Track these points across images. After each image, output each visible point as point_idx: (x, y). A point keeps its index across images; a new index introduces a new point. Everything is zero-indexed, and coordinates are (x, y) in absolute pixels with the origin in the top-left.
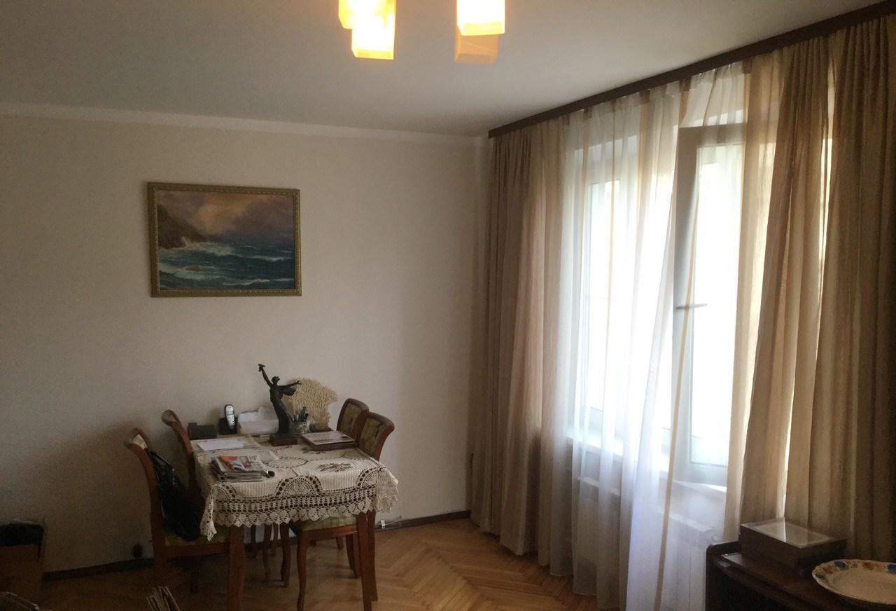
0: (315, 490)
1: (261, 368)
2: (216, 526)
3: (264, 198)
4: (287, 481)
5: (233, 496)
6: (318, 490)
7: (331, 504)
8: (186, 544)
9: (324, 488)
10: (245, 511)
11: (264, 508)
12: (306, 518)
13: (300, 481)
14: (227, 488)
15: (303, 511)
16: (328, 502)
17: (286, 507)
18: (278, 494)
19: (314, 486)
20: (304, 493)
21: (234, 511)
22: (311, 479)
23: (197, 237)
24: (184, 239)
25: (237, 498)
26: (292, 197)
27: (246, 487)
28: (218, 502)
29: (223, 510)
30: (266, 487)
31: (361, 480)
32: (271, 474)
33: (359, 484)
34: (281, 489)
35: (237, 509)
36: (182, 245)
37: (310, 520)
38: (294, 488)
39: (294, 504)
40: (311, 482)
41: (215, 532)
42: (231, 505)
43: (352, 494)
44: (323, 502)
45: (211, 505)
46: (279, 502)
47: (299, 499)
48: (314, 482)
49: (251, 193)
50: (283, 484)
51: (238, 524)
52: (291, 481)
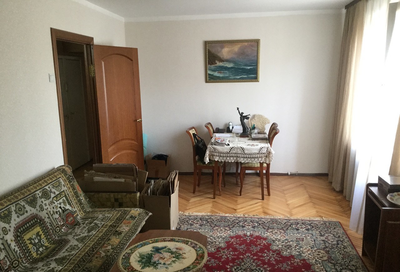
0: (243, 152)
1: (238, 109)
2: (210, 160)
3: (246, 44)
4: (233, 147)
5: (215, 150)
6: (244, 152)
7: (248, 158)
8: (203, 165)
9: (246, 152)
10: (218, 156)
11: (225, 156)
12: (239, 161)
13: (238, 148)
14: (213, 147)
15: (238, 159)
16: (248, 157)
17: (233, 156)
18: (230, 151)
19: (242, 150)
20: (239, 152)
21: (215, 155)
22: (241, 148)
23: (221, 60)
24: (217, 61)
25: (216, 151)
26: (256, 42)
27: (218, 148)
28: (210, 152)
29: (211, 155)
30: (225, 149)
31: (260, 150)
32: (229, 145)
33: (259, 152)
34: (231, 150)
35: (216, 155)
36: (216, 63)
37: (241, 162)
38: (235, 150)
39: (235, 156)
40: (242, 149)
41: (209, 161)
42: (214, 153)
43: (257, 155)
44: (246, 157)
45: (208, 153)
46: (230, 154)
47: (237, 154)
48: (243, 149)
49: (241, 42)
50: (232, 149)
51: (216, 160)
52: (234, 148)
